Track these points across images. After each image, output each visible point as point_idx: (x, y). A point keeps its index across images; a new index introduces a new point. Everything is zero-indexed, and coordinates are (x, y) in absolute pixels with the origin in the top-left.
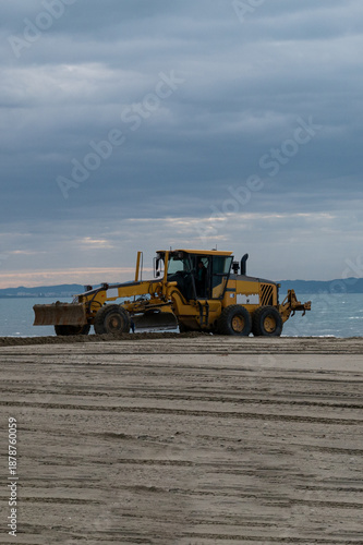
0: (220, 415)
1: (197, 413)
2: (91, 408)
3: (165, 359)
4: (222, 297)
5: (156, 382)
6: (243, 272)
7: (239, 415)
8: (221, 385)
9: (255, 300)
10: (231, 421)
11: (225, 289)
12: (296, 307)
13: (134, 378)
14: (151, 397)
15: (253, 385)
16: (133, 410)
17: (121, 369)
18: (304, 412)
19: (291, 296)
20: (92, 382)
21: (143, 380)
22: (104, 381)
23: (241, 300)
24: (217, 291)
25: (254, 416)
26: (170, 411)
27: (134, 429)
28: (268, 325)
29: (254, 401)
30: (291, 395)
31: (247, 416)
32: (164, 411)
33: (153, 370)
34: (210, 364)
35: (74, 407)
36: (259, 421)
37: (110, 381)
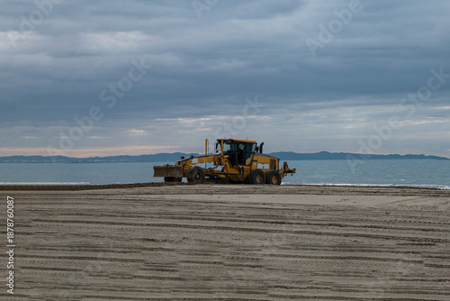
0: (208, 228)
1: (195, 227)
2: (136, 225)
3: (177, 197)
4: (250, 165)
5: (172, 210)
6: (261, 152)
7: (219, 228)
8: (209, 211)
9: (267, 167)
10: (214, 231)
11: (252, 161)
12: (288, 171)
13: (160, 208)
14: (169, 218)
15: (227, 211)
16: (159, 225)
17: (152, 203)
18: (255, 226)
19: (285, 165)
20: (136, 210)
21: (165, 209)
22: (143, 209)
23: (260, 166)
24: (248, 161)
25: (227, 228)
26: (180, 226)
27: (160, 236)
28: (274, 181)
29: (227, 220)
30: (247, 216)
31: (223, 228)
32: (177, 226)
33: (171, 204)
34: (203, 200)
35: (126, 224)
36: (230, 231)
37: (146, 209)
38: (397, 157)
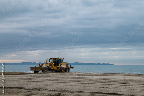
6: (63, 61)
9: (65, 66)
11: (61, 65)
19: (70, 66)
23: (63, 66)
24: (60, 65)
28: (67, 71)
38: (100, 64)
